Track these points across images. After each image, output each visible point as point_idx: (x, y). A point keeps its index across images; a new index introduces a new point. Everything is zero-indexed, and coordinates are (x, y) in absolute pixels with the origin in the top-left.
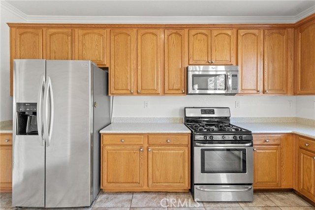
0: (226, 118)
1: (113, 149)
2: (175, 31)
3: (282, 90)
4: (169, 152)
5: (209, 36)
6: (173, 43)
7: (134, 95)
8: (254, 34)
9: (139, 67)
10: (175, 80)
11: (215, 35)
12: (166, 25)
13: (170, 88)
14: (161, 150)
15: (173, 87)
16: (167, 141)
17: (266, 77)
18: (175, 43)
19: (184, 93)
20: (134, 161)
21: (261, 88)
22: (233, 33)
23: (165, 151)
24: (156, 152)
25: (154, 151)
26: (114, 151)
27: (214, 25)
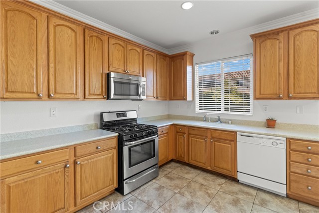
0: (134, 119)
1: (20, 178)
2: (96, 34)
3: (165, 97)
4: (100, 158)
5: (125, 48)
6: (95, 46)
7: (43, 101)
8: (152, 56)
9: (52, 65)
10: (96, 84)
11: (130, 49)
12: (87, 24)
13: (91, 93)
14: (91, 159)
15: (95, 91)
16: (97, 148)
17: (158, 87)
18: (96, 46)
19: (105, 98)
20: (57, 183)
21: (155, 96)
22: (141, 51)
23: (95, 159)
24: (85, 163)
25: (82, 163)
26: (22, 182)
27: (129, 40)
